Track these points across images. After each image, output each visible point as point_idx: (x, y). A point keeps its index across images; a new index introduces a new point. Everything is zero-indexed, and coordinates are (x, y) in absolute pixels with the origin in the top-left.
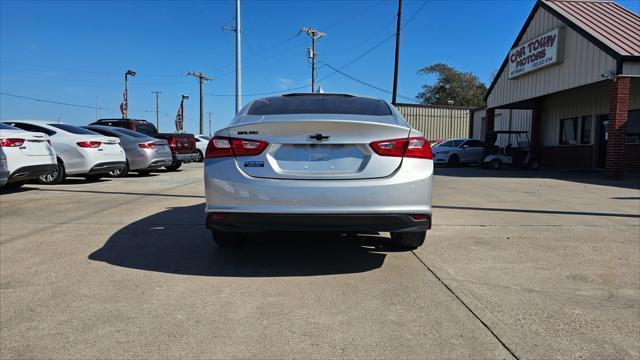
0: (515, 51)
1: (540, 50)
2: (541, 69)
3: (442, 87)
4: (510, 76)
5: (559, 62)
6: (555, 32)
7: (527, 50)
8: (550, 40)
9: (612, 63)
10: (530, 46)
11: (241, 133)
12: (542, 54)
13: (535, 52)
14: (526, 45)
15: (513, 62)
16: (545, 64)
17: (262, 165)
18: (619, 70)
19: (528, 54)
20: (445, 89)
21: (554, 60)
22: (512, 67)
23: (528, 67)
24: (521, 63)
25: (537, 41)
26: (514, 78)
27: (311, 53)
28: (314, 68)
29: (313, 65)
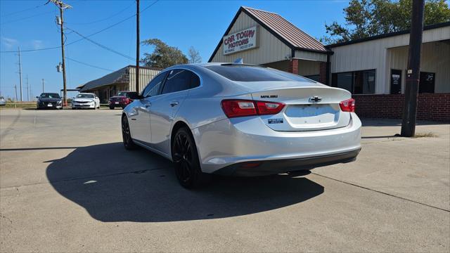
0: (226, 37)
1: (244, 38)
2: (245, 51)
3: (158, 56)
4: (225, 54)
5: (257, 48)
6: (254, 29)
7: (236, 38)
8: (251, 33)
9: (289, 51)
10: (237, 35)
11: (264, 97)
12: (246, 41)
13: (241, 40)
14: (235, 35)
15: (226, 44)
16: (248, 48)
17: (282, 122)
18: (293, 55)
19: (236, 40)
20: (161, 57)
21: (254, 46)
22: (225, 47)
23: (237, 49)
24: (232, 46)
25: (242, 33)
26: (226, 55)
27: (60, 20)
28: (62, 33)
29: (62, 30)
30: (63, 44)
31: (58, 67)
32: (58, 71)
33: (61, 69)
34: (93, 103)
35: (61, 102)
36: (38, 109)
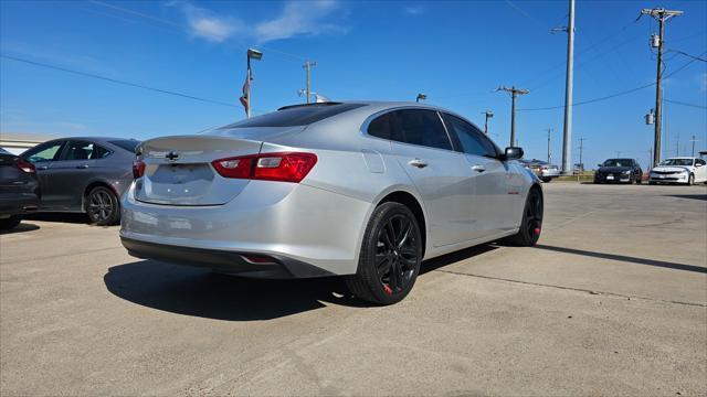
27: (657, 40)
28: (660, 60)
29: (660, 55)
30: (659, 78)
31: (648, 116)
32: (648, 123)
33: (652, 118)
34: (686, 174)
35: (629, 172)
36: (595, 183)
